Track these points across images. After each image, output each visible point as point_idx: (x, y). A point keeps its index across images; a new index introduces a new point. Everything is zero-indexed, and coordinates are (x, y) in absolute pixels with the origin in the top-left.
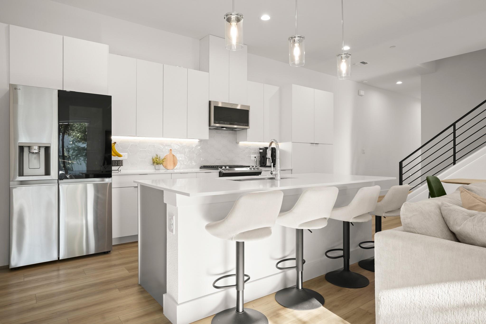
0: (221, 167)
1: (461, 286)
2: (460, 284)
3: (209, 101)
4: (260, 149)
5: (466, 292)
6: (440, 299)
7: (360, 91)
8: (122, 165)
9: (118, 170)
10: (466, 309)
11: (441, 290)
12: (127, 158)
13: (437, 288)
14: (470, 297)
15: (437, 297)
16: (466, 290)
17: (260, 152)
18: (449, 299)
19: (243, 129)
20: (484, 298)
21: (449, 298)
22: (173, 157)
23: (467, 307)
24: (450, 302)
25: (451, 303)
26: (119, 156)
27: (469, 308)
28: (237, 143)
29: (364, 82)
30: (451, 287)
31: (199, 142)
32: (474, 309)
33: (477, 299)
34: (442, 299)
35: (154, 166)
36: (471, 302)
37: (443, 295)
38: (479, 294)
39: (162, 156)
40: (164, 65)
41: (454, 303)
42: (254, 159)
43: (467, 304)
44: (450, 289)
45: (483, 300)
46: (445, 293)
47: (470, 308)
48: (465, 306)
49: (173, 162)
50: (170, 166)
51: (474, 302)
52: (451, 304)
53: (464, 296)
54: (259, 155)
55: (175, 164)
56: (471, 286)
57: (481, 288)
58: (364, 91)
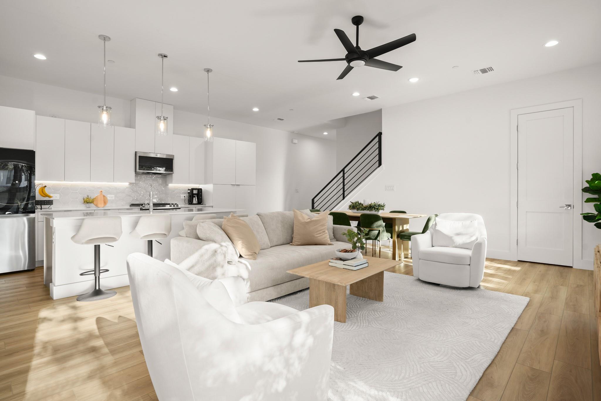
0: (142, 205)
3: (135, 152)
4: (189, 190)
7: (293, 139)
8: (53, 204)
9: (49, 208)
12: (59, 199)
17: (189, 193)
19: (169, 174)
22: (104, 197)
26: (50, 197)
28: (167, 185)
29: (295, 132)
31: (129, 184)
35: (85, 205)
39: (93, 196)
40: (92, 123)
42: (184, 198)
49: (104, 201)
50: (101, 205)
54: (188, 195)
55: (105, 203)
58: (296, 139)
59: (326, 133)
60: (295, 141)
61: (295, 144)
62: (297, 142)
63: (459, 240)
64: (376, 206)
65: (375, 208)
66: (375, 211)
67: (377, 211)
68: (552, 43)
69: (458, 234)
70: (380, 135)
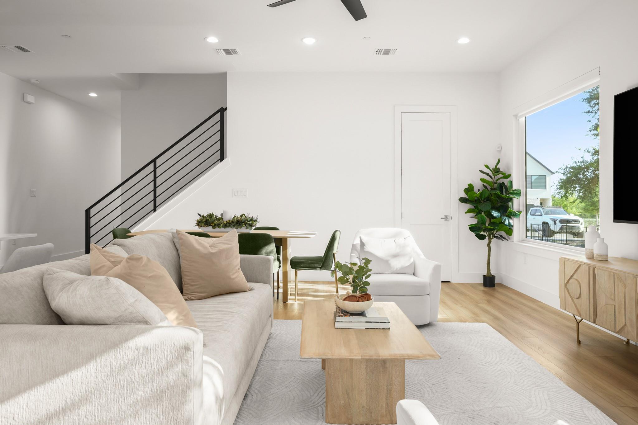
1: (44, 390)
2: (43, 387)
5: (50, 397)
6: (16, 420)
7: (25, 94)
10: (49, 421)
11: (18, 405)
13: (12, 405)
14: (55, 401)
15: (12, 418)
16: (50, 393)
18: (28, 416)
20: (71, 396)
21: (28, 414)
23: (51, 418)
24: (29, 420)
25: (31, 420)
27: (53, 419)
29: (33, 81)
30: (31, 396)
32: (58, 417)
33: (63, 401)
34: (19, 419)
36: (56, 408)
37: (21, 413)
38: (65, 393)
41: (35, 419)
43: (51, 413)
44: (30, 399)
45: (69, 400)
46: (23, 408)
47: (55, 418)
48: (49, 416)
51: (59, 407)
52: (31, 422)
53: (47, 404)
56: (56, 385)
57: (67, 385)
58: (33, 96)
59: (93, 95)
60: (30, 98)
61: (29, 103)
62: (34, 102)
63: (397, 264)
64: (248, 221)
65: (246, 224)
66: (247, 229)
67: (250, 228)
68: (464, 41)
69: (395, 256)
70: (222, 111)
